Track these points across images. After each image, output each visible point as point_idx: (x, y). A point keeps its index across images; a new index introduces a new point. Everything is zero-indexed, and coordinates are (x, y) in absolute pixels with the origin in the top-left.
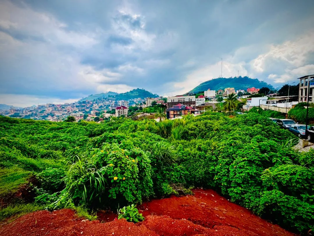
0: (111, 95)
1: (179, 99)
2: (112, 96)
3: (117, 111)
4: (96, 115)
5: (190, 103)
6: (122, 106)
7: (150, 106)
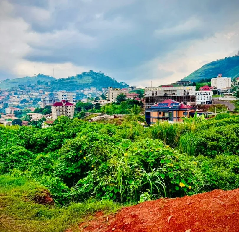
0: (43, 81)
1: (166, 91)
2: (44, 83)
3: (54, 109)
4: (16, 116)
5: (186, 98)
6: (64, 101)
7: (114, 103)
